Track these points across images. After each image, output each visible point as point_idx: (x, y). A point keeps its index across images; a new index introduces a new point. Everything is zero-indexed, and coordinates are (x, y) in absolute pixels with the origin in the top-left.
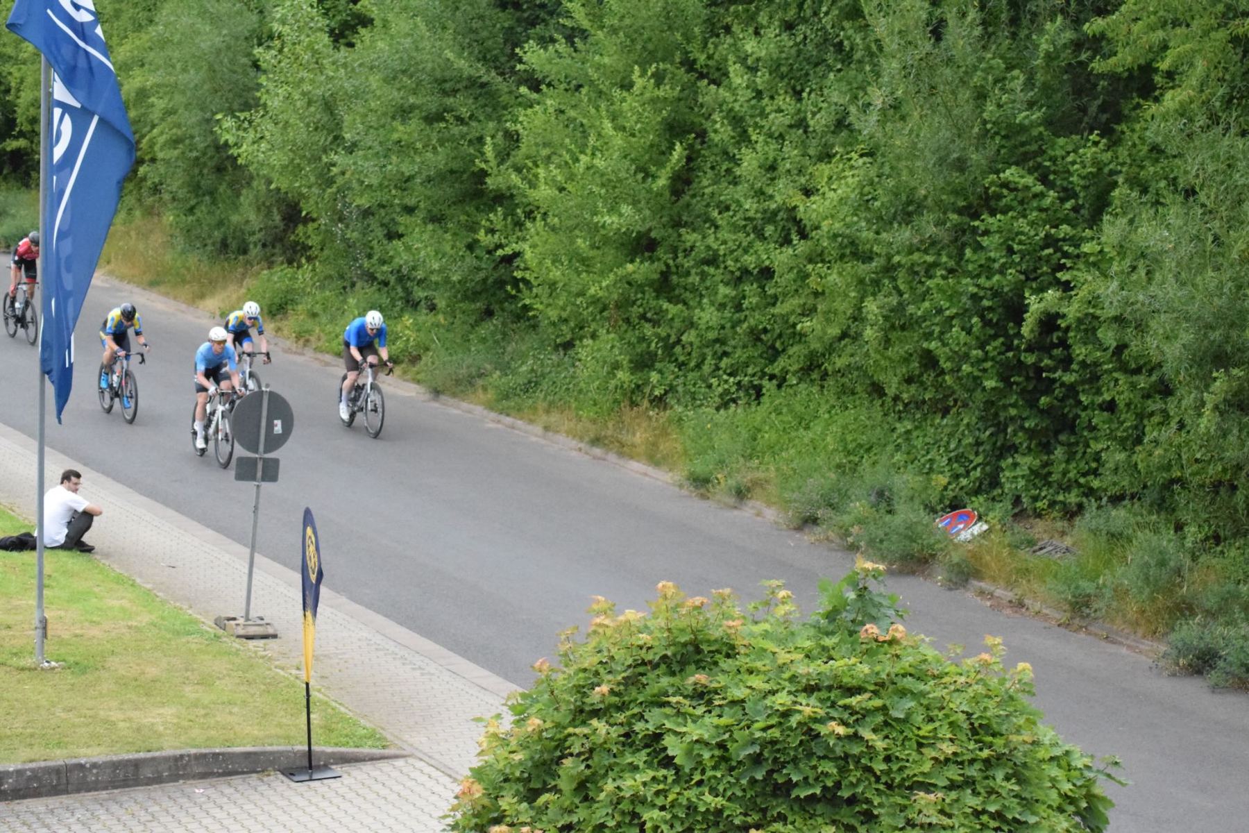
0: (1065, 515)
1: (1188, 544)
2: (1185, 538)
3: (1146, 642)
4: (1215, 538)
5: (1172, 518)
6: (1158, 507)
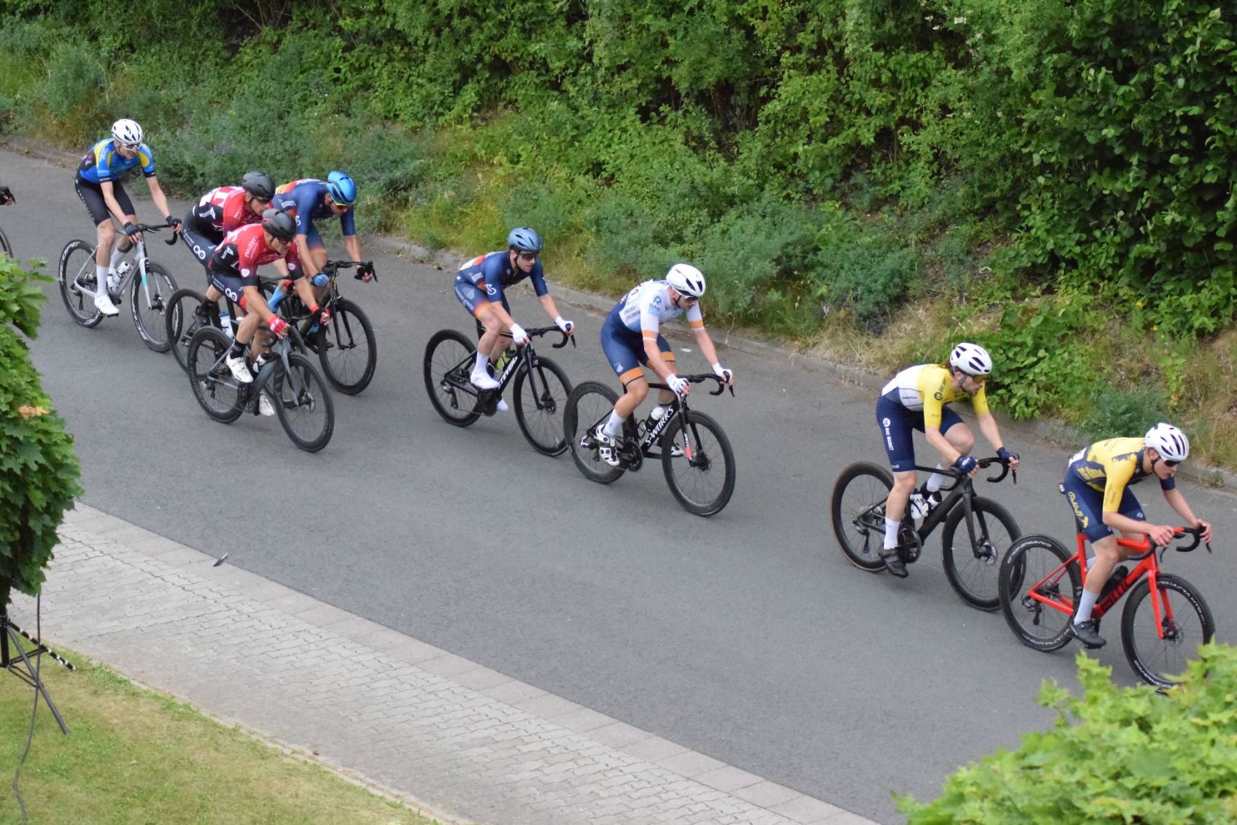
1: (104, 54)
2: (100, 48)
3: (67, 154)
4: (131, 46)
5: (86, 28)
6: (72, 18)
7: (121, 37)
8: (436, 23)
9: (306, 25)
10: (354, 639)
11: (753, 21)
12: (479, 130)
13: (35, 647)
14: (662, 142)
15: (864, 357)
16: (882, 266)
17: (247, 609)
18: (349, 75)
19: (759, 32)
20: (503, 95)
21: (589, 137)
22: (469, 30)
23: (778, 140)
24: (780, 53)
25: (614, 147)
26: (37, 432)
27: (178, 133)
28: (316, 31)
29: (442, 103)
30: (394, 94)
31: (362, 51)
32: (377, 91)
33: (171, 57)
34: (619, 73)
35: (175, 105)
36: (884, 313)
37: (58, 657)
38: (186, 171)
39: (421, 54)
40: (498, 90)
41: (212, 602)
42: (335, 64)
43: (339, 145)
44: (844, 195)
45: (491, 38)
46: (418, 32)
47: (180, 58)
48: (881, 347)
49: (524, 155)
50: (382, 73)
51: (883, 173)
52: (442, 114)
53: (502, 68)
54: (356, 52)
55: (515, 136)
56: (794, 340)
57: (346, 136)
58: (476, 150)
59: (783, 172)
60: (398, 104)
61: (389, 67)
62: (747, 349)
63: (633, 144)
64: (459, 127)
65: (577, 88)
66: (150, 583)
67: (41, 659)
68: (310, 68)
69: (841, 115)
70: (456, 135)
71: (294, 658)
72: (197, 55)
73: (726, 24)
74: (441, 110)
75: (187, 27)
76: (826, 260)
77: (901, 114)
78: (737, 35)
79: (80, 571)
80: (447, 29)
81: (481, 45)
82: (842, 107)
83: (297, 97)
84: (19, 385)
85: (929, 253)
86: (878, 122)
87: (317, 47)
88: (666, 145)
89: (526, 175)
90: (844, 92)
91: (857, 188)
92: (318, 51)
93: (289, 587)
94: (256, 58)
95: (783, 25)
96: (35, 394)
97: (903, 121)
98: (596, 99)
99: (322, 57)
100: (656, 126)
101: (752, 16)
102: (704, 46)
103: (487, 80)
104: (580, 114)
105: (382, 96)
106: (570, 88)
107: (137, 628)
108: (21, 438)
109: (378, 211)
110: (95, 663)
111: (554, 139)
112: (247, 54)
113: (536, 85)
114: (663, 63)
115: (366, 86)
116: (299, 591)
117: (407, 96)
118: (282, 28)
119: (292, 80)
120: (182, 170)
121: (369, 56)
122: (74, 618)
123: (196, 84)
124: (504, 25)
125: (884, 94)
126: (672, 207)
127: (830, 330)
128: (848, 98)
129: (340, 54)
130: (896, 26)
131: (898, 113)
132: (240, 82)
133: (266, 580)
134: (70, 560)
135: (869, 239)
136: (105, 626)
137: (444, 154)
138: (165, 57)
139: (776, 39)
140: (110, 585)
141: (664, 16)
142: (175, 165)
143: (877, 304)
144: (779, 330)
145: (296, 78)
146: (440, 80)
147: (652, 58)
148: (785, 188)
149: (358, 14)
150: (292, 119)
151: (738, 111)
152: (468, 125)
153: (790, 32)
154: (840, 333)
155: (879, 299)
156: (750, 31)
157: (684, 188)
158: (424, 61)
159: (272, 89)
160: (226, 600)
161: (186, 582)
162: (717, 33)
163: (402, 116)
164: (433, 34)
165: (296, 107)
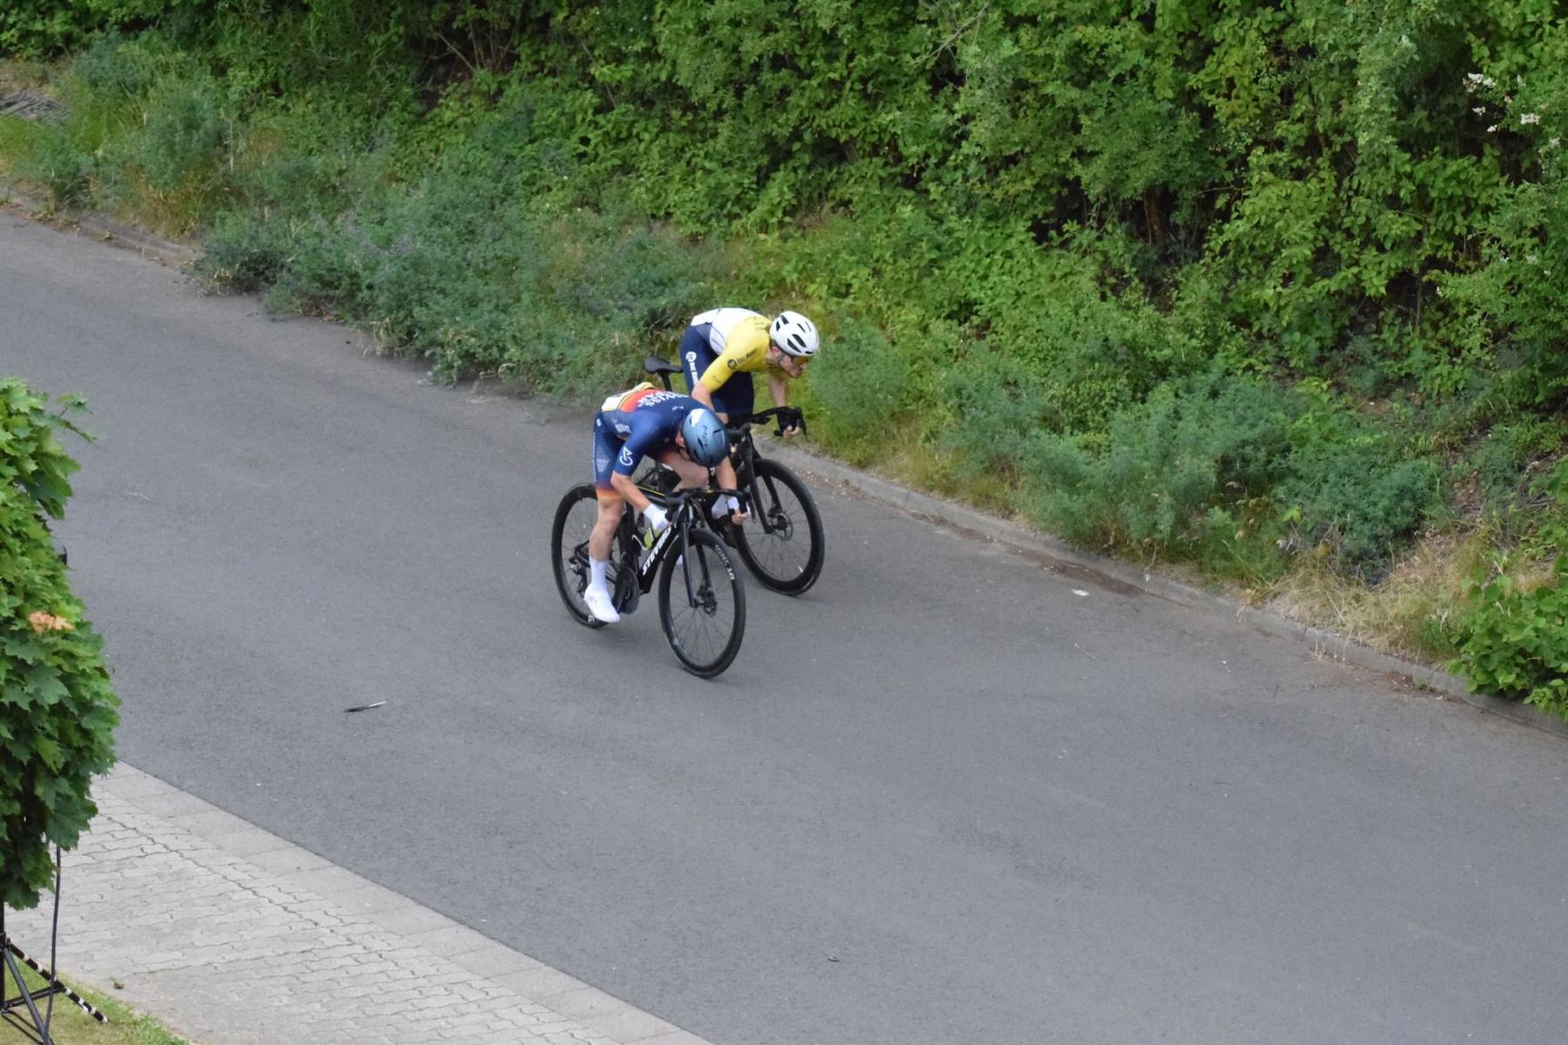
0: (46, 52)
1: (234, 96)
2: (229, 86)
3: (169, 244)
4: (275, 86)
5: (209, 55)
6: (188, 39)
7: (262, 71)
8: (736, 77)
9: (542, 71)
10: (537, 999)
11: (1212, 100)
12: (790, 244)
13: (45, 984)
14: (1065, 276)
15: (1349, 617)
16: (1386, 481)
17: (377, 945)
18: (601, 150)
19: (1221, 116)
20: (832, 192)
21: (954, 263)
22: (785, 92)
23: (1241, 282)
24: (1249, 149)
25: (993, 278)
26: (56, 654)
27: (338, 221)
28: (556, 80)
29: (738, 200)
30: (667, 181)
31: (624, 114)
32: (642, 176)
33: (334, 108)
34: (1007, 169)
35: (335, 180)
36: (1385, 554)
37: (81, 1001)
38: (346, 282)
39: (711, 124)
40: (824, 184)
41: (328, 931)
42: (580, 131)
43: (580, 253)
44: (1337, 369)
45: (818, 105)
46: (709, 88)
47: (349, 109)
48: (1377, 604)
49: (856, 285)
50: (651, 150)
51: (1398, 340)
52: (737, 216)
53: (832, 151)
54: (613, 116)
55: (844, 255)
56: (1243, 587)
57: (591, 241)
58: (784, 273)
59: (1246, 332)
60: (672, 198)
61: (662, 141)
62: (1175, 597)
63: (1021, 277)
64: (762, 236)
65: (942, 188)
66: (235, 897)
67: (55, 1004)
68: (544, 135)
69: (1337, 249)
70: (757, 248)
71: (443, 1023)
72: (373, 107)
73: (1171, 101)
74: (736, 210)
75: (362, 62)
76: (1303, 469)
77: (1430, 252)
78: (1186, 119)
79: (129, 873)
80: (752, 88)
81: (801, 114)
82: (1339, 236)
83: (518, 178)
84: (33, 582)
85: (1460, 465)
86: (1393, 261)
87: (555, 105)
88: (1070, 279)
89: (856, 315)
90: (1343, 213)
91: (1357, 360)
92: (558, 110)
93: (446, 916)
94: (464, 115)
95: (1258, 107)
96: (57, 596)
97: (1432, 262)
98: (970, 206)
99: (563, 119)
100: (1056, 252)
101: (1211, 92)
102: (1138, 135)
103: (809, 168)
104: (944, 227)
105: (649, 185)
106: (932, 187)
107: (209, 964)
108: (30, 662)
109: (631, 357)
110: (137, 1014)
111: (902, 262)
112: (449, 110)
113: (882, 181)
114: (1073, 155)
115: (626, 168)
116: (462, 922)
117: (686, 185)
118: (506, 73)
119: (515, 152)
120: (339, 278)
121: (634, 122)
122: (114, 944)
123: (371, 150)
124: (836, 85)
125: (1406, 219)
126: (1074, 373)
127: (1302, 572)
128: (1347, 222)
129: (590, 117)
130: (1430, 118)
131: (1426, 250)
132: (437, 151)
133: (412, 902)
134: (116, 856)
135: (1368, 440)
136: (161, 959)
137: (737, 276)
138: (326, 105)
139: (1245, 128)
140: (174, 896)
141: (1076, 84)
142: (331, 270)
143: (1376, 538)
144: (1225, 570)
145: (521, 148)
146: (738, 164)
147: (1057, 148)
148: (1246, 356)
149: (619, 58)
150: (511, 211)
151: (1182, 235)
152: (777, 234)
153: (1267, 117)
154: (1316, 579)
155: (1379, 530)
156: (1207, 116)
157: (1093, 347)
158: (715, 135)
159: (484, 164)
160: (347, 930)
161: (290, 899)
162: (1158, 114)
163: (677, 214)
164: (731, 93)
165: (519, 192)
